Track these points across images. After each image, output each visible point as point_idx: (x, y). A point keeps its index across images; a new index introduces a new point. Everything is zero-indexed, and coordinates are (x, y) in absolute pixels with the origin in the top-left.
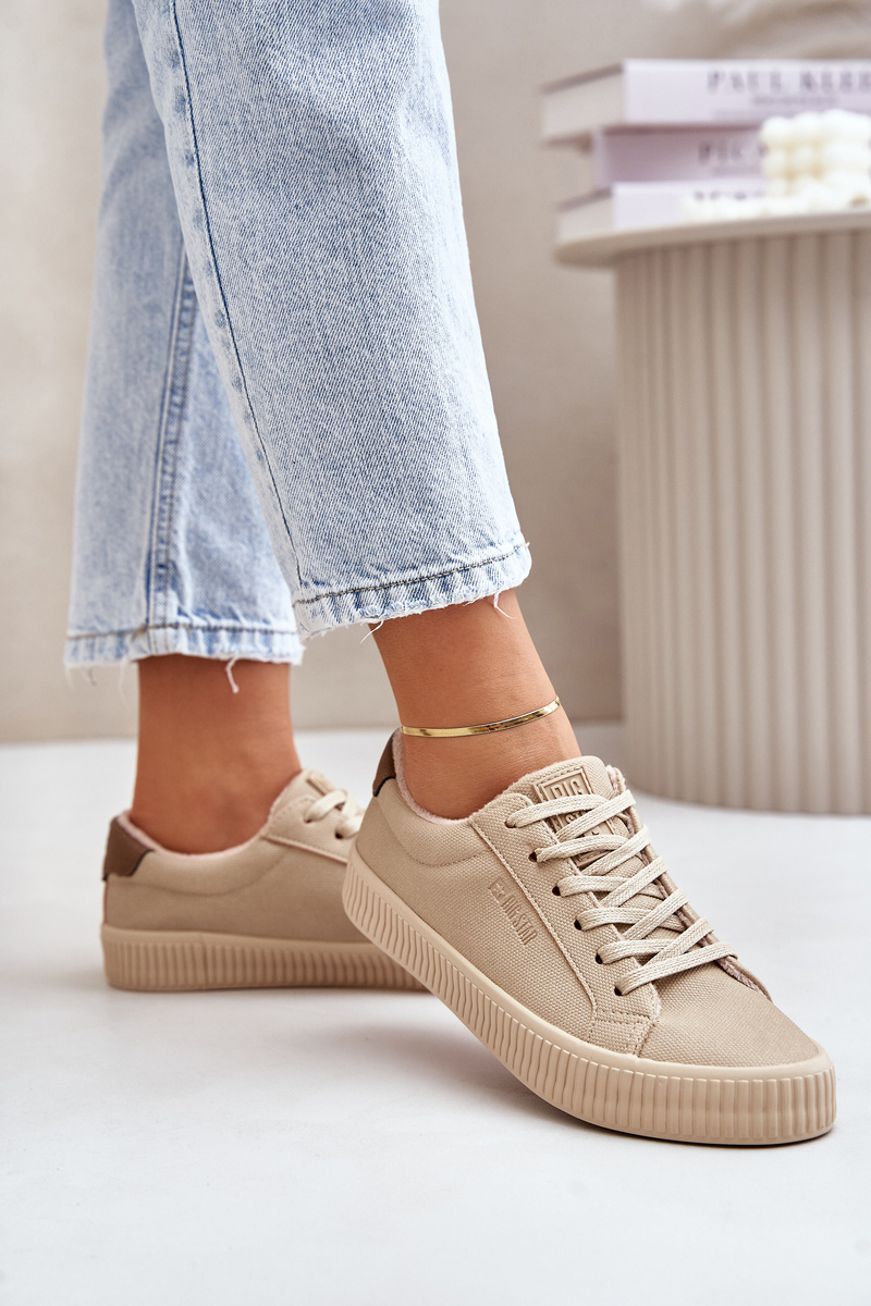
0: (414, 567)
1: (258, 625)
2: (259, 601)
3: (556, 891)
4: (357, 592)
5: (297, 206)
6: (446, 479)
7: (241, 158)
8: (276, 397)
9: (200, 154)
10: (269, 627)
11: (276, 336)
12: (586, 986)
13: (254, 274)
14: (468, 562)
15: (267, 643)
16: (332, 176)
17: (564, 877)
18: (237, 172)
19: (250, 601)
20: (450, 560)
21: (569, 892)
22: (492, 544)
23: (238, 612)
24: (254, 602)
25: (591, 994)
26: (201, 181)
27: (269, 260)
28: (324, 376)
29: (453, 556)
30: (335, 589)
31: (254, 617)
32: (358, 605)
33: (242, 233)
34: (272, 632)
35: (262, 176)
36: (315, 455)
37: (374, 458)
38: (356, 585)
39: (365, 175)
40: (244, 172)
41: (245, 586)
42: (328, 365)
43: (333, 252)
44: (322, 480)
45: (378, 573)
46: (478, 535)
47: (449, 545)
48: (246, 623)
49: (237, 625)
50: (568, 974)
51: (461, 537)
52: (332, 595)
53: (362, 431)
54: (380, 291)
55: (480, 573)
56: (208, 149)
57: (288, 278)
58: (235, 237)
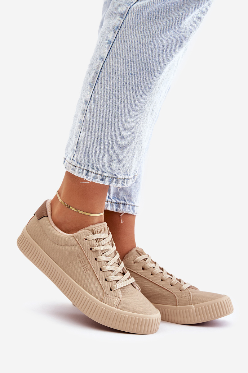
0: (106, 173)
1: (131, 203)
2: (132, 196)
3: (96, 259)
4: (88, 171)
5: (131, 74)
6: (126, 155)
7: (124, 53)
8: (96, 114)
9: (114, 44)
10: (134, 204)
11: (105, 100)
12: (103, 287)
13: (110, 82)
14: (119, 177)
15: (133, 209)
16: (144, 72)
17: (99, 256)
18: (121, 55)
19: (130, 196)
20: (115, 175)
21: (100, 260)
22: (127, 175)
23: (126, 199)
24: (131, 196)
25: (104, 289)
26: (109, 51)
27: (116, 82)
28: (112, 117)
29: (116, 174)
30: (83, 168)
31: (130, 201)
32: (86, 175)
33: (113, 70)
34: (135, 206)
35: (126, 61)
36: (97, 134)
37: (112, 143)
38: (89, 169)
39: (153, 76)
40: (123, 56)
41: (129, 191)
42: (115, 116)
43: (133, 90)
44: (96, 141)
45: (96, 169)
46: (125, 172)
47: (117, 171)
48: (128, 203)
49: (125, 203)
50: (97, 283)
51: (121, 171)
52: (81, 168)
53: (113, 135)
54: (138, 105)
55: (120, 181)
56: (117, 45)
57: (118, 89)
58: (110, 70)
